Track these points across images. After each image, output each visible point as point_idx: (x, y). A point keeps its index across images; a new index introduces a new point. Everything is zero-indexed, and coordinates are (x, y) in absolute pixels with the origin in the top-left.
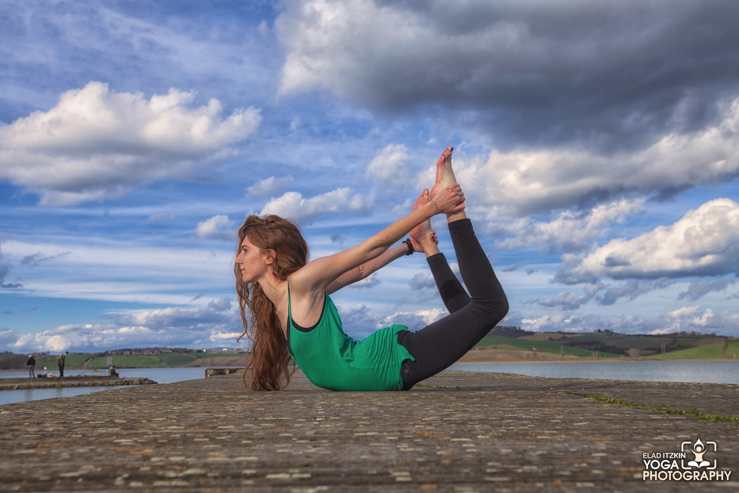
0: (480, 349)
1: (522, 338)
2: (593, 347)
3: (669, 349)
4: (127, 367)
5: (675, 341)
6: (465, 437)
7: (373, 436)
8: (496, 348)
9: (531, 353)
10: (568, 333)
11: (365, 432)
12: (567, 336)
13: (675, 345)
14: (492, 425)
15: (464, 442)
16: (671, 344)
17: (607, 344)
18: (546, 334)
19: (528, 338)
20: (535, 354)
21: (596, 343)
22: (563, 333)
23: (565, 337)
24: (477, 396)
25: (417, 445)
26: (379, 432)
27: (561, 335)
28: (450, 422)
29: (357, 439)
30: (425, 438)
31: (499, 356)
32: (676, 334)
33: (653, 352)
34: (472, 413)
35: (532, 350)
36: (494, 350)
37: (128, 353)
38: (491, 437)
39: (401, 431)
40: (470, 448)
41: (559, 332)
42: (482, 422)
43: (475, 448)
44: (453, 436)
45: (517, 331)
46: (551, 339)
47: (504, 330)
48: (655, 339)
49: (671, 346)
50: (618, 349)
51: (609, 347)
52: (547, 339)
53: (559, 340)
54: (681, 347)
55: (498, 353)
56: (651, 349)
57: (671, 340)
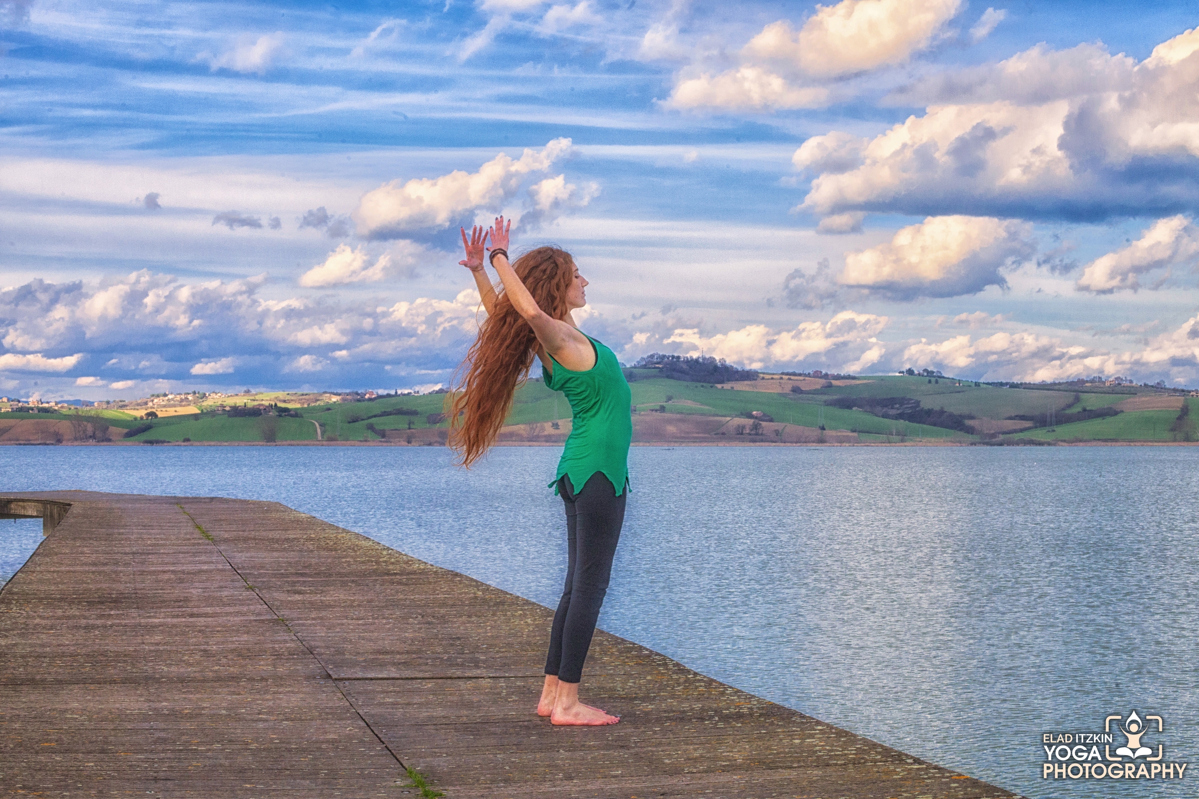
1: (727, 386)
2: (893, 412)
3: (1061, 419)
5: (1078, 400)
9: (748, 421)
10: (838, 377)
12: (835, 383)
13: (1076, 409)
16: (1069, 406)
17: (927, 403)
18: (786, 376)
19: (742, 385)
20: (756, 427)
21: (902, 401)
22: (826, 376)
23: (830, 386)
27: (823, 381)
31: (671, 429)
32: (1082, 382)
33: (1028, 424)
35: (750, 416)
36: (659, 414)
41: (818, 375)
45: (716, 368)
46: (796, 390)
47: (685, 367)
48: (1037, 393)
49: (1068, 412)
50: (951, 415)
51: (929, 412)
52: (788, 389)
53: (816, 392)
54: (1088, 415)
55: (669, 421)
56: (1023, 418)
57: (1069, 397)
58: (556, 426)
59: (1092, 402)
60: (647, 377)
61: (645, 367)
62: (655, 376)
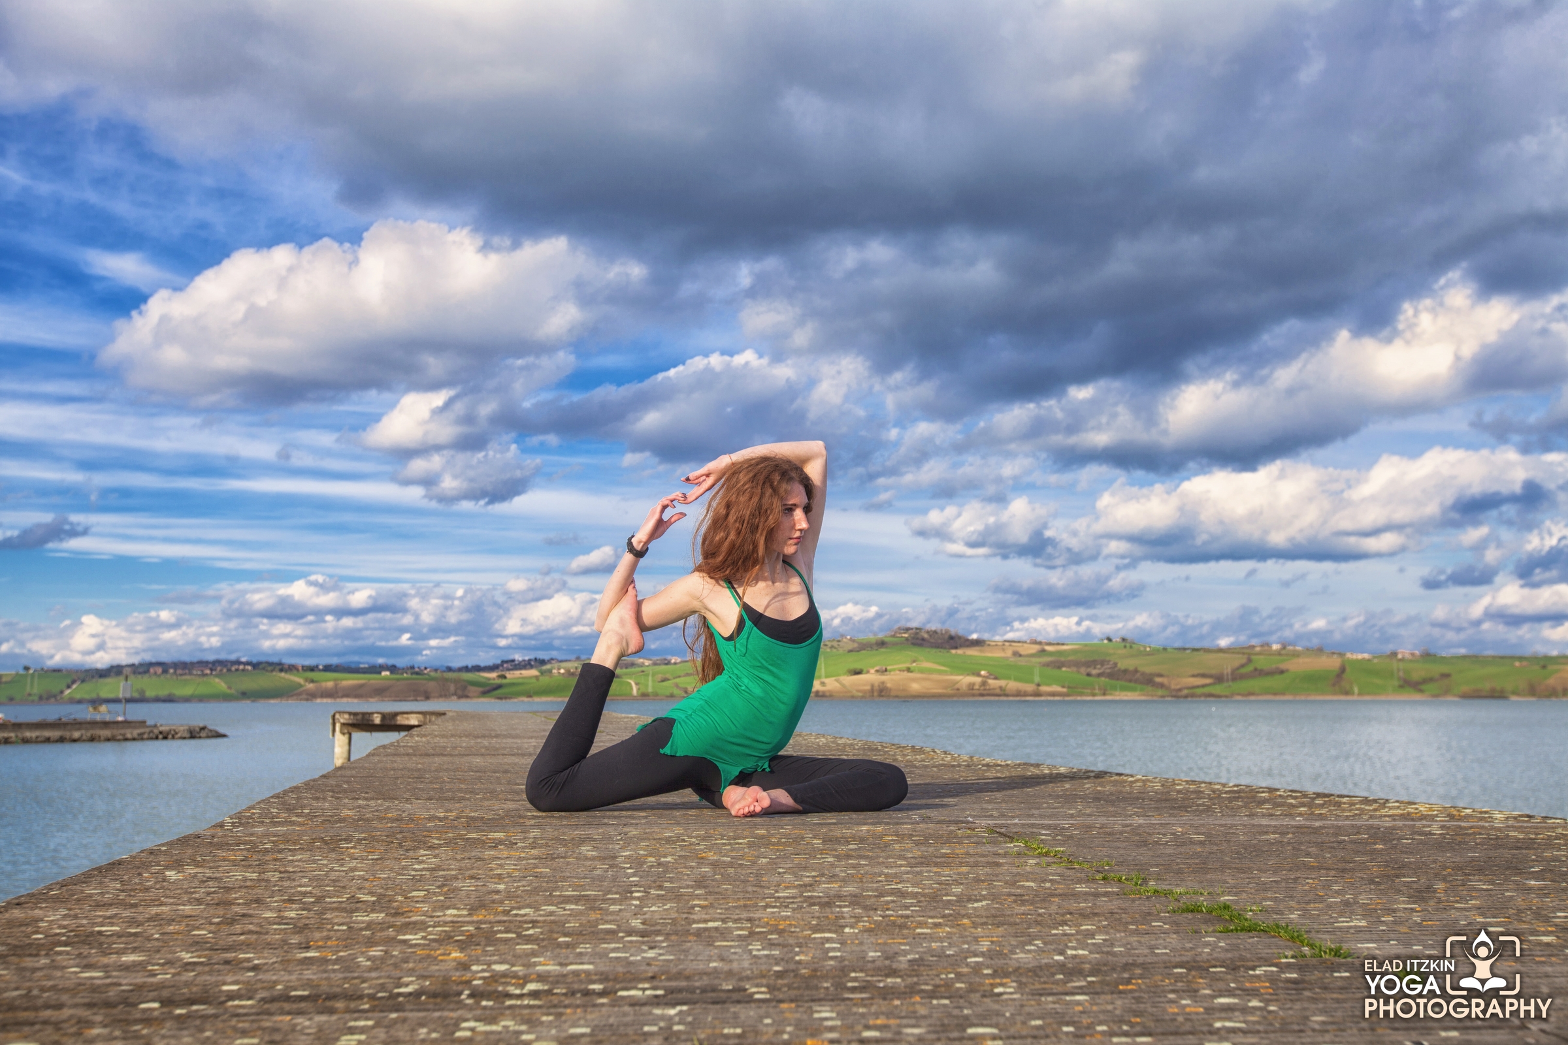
0: (877, 671)
1: (960, 651)
2: (1094, 672)
3: (1236, 677)
4: (157, 700)
5: (1250, 661)
6: (830, 931)
7: (716, 929)
8: (909, 670)
9: (978, 680)
10: (1049, 644)
11: (706, 921)
12: (1048, 648)
13: (1250, 668)
14: (865, 908)
15: (828, 940)
16: (1243, 666)
17: (1122, 665)
18: (1007, 644)
19: (972, 652)
20: (984, 683)
21: (1102, 663)
22: (1040, 643)
23: (1043, 651)
24: (854, 838)
25: (772, 945)
26: (724, 921)
27: (1036, 648)
28: (811, 901)
29: (699, 933)
30: (781, 932)
31: (915, 686)
32: (1252, 647)
33: (1208, 681)
34: (843, 880)
35: (979, 675)
36: (906, 674)
37: (159, 670)
38: (860, 931)
39: (750, 920)
40: (834, 949)
41: (1033, 641)
42: (855, 900)
43: (839, 950)
44: (816, 929)
45: (951, 638)
46: (1016, 654)
47: (926, 636)
48: (1214, 655)
49: (1243, 671)
50: (1143, 674)
51: (1125, 671)
52: (1009, 653)
53: (1032, 655)
54: (1259, 673)
55: (914, 680)
56: (1203, 676)
57: (1241, 659)
58: (823, 684)
59: (1261, 662)
60: (895, 644)
61: (893, 636)
62: (901, 643)
